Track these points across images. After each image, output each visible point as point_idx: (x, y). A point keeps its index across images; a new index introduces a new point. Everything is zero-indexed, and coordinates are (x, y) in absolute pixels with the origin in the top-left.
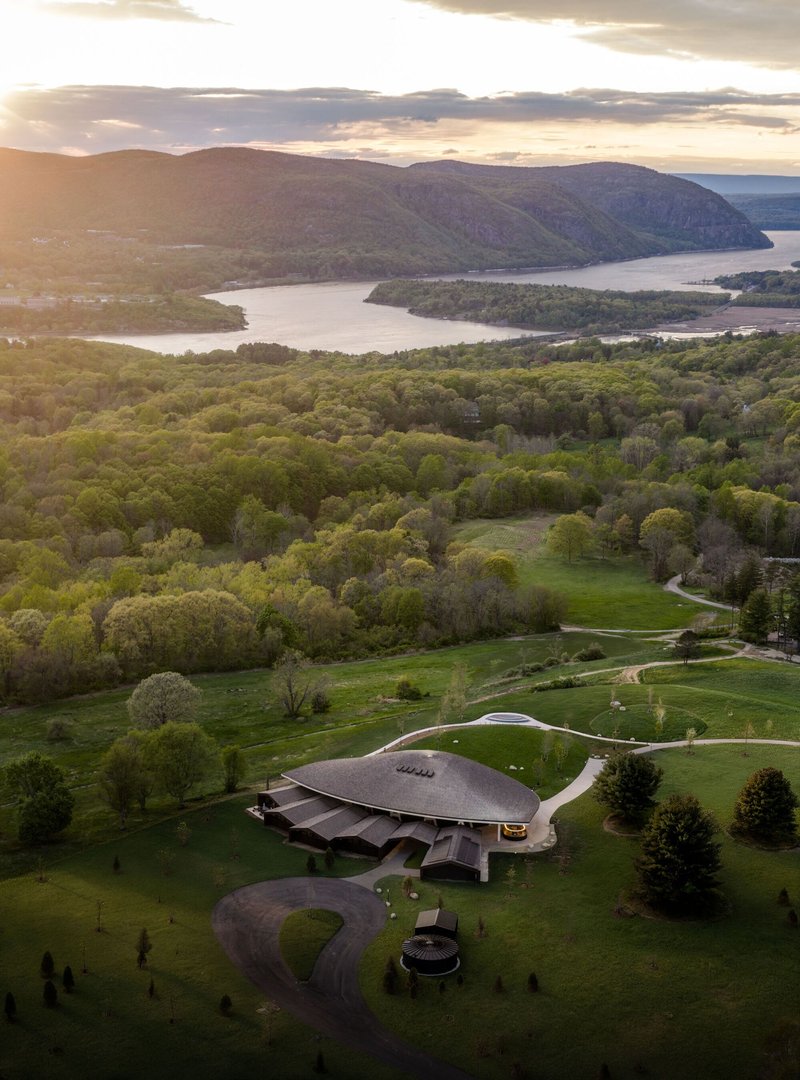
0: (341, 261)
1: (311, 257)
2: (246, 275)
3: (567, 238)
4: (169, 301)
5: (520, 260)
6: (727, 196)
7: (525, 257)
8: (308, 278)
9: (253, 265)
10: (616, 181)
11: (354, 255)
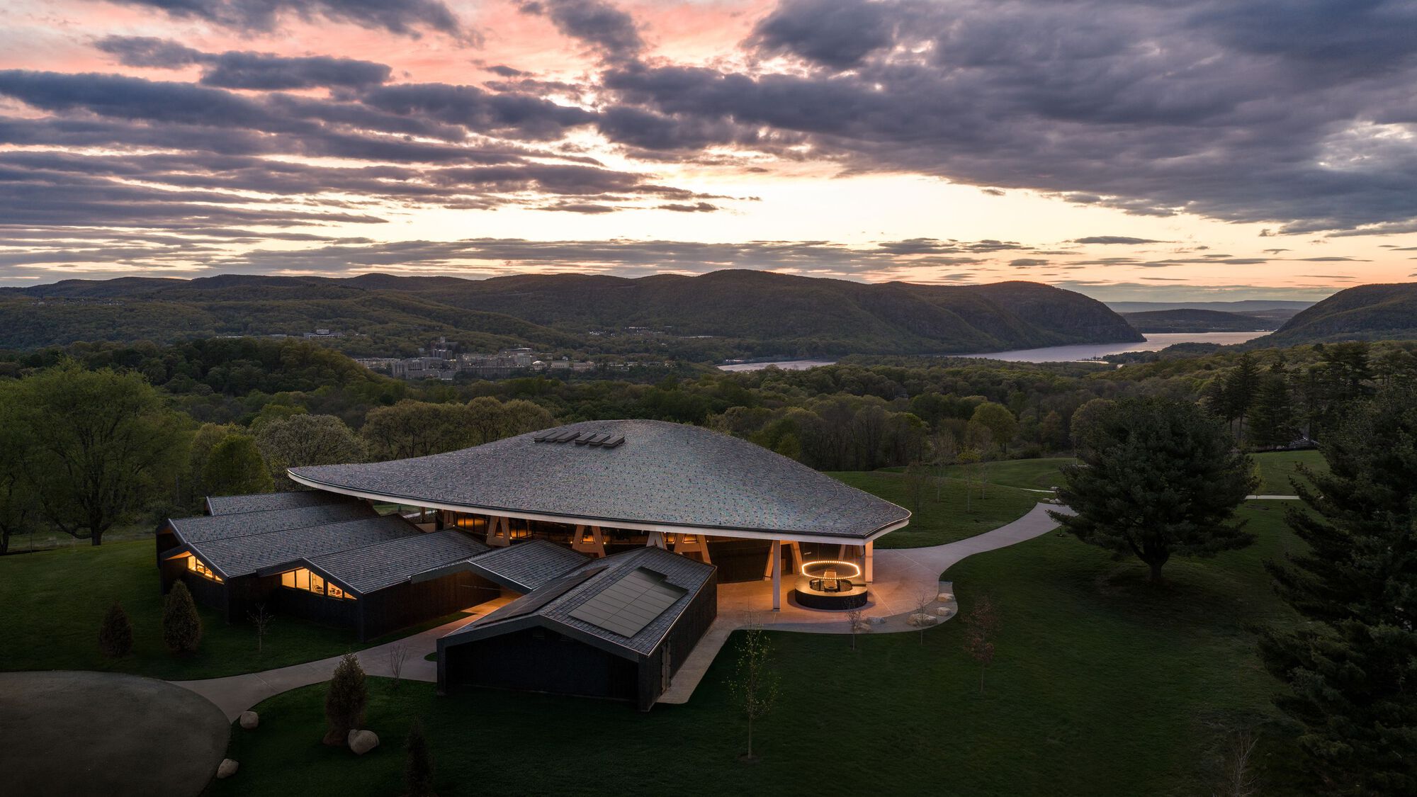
0: (814, 346)
1: (792, 343)
2: (742, 355)
3: (986, 332)
4: (680, 365)
5: (950, 346)
6: (1107, 302)
7: (954, 344)
8: (789, 358)
9: (748, 348)
10: (1023, 294)
11: (823, 341)
